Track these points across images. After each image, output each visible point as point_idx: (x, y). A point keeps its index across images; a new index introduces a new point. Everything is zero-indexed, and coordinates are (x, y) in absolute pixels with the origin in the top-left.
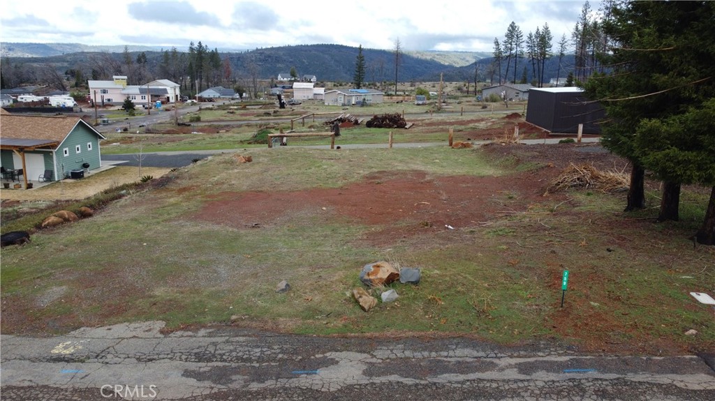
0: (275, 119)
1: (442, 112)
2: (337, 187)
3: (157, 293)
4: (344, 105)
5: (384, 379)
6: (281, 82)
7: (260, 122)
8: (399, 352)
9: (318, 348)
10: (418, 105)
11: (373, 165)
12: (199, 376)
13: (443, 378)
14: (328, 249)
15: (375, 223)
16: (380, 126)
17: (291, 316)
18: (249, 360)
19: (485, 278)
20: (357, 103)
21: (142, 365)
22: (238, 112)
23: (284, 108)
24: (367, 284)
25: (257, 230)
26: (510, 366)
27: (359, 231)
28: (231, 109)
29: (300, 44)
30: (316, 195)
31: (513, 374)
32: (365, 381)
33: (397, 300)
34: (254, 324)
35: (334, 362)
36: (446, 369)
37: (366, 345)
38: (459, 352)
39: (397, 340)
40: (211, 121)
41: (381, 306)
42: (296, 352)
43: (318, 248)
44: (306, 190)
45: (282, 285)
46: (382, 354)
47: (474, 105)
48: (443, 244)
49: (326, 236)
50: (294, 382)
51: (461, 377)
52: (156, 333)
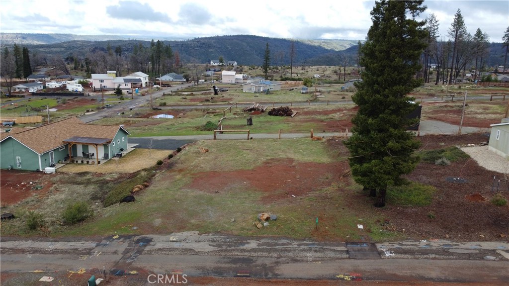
0: (212, 105)
1: (317, 102)
2: (250, 169)
3: (192, 222)
4: (255, 92)
5: (262, 247)
6: (213, 66)
7: (203, 107)
8: (267, 240)
9: (245, 239)
10: (303, 93)
11: (268, 154)
12: (214, 246)
13: (277, 247)
14: (248, 205)
15: (266, 191)
16: (276, 115)
17: (236, 230)
18: (226, 242)
19: (298, 219)
20: (264, 91)
21: (197, 243)
22: (188, 97)
23: (217, 94)
24: (260, 220)
25: (218, 194)
26: (295, 244)
27: (259, 195)
28: (184, 95)
29: (225, 35)
30: (241, 174)
31: (296, 246)
32: (257, 247)
33: (268, 226)
34: (225, 232)
35: (249, 243)
36: (279, 245)
37: (258, 239)
38: (283, 241)
39: (267, 237)
40: (173, 106)
41: (263, 227)
42: (238, 240)
43: (243, 205)
44: (236, 171)
45: (233, 220)
46: (262, 241)
47: (338, 95)
48: (288, 204)
49: (246, 198)
50: (239, 248)
51: (282, 247)
52: (197, 234)
